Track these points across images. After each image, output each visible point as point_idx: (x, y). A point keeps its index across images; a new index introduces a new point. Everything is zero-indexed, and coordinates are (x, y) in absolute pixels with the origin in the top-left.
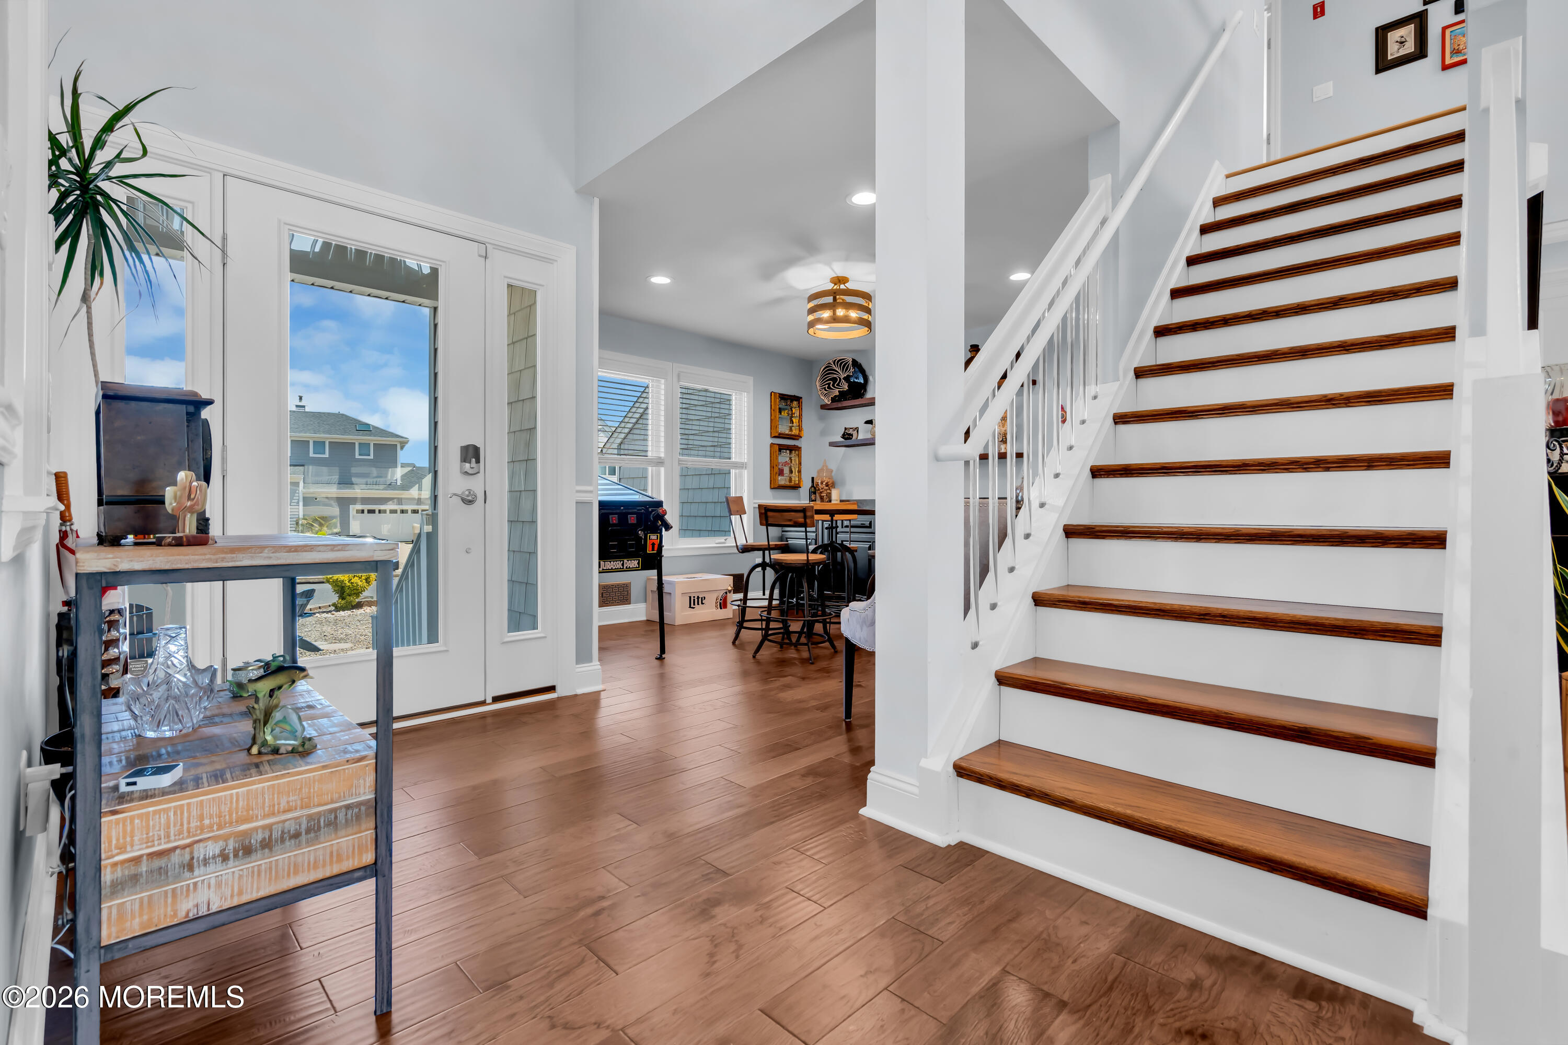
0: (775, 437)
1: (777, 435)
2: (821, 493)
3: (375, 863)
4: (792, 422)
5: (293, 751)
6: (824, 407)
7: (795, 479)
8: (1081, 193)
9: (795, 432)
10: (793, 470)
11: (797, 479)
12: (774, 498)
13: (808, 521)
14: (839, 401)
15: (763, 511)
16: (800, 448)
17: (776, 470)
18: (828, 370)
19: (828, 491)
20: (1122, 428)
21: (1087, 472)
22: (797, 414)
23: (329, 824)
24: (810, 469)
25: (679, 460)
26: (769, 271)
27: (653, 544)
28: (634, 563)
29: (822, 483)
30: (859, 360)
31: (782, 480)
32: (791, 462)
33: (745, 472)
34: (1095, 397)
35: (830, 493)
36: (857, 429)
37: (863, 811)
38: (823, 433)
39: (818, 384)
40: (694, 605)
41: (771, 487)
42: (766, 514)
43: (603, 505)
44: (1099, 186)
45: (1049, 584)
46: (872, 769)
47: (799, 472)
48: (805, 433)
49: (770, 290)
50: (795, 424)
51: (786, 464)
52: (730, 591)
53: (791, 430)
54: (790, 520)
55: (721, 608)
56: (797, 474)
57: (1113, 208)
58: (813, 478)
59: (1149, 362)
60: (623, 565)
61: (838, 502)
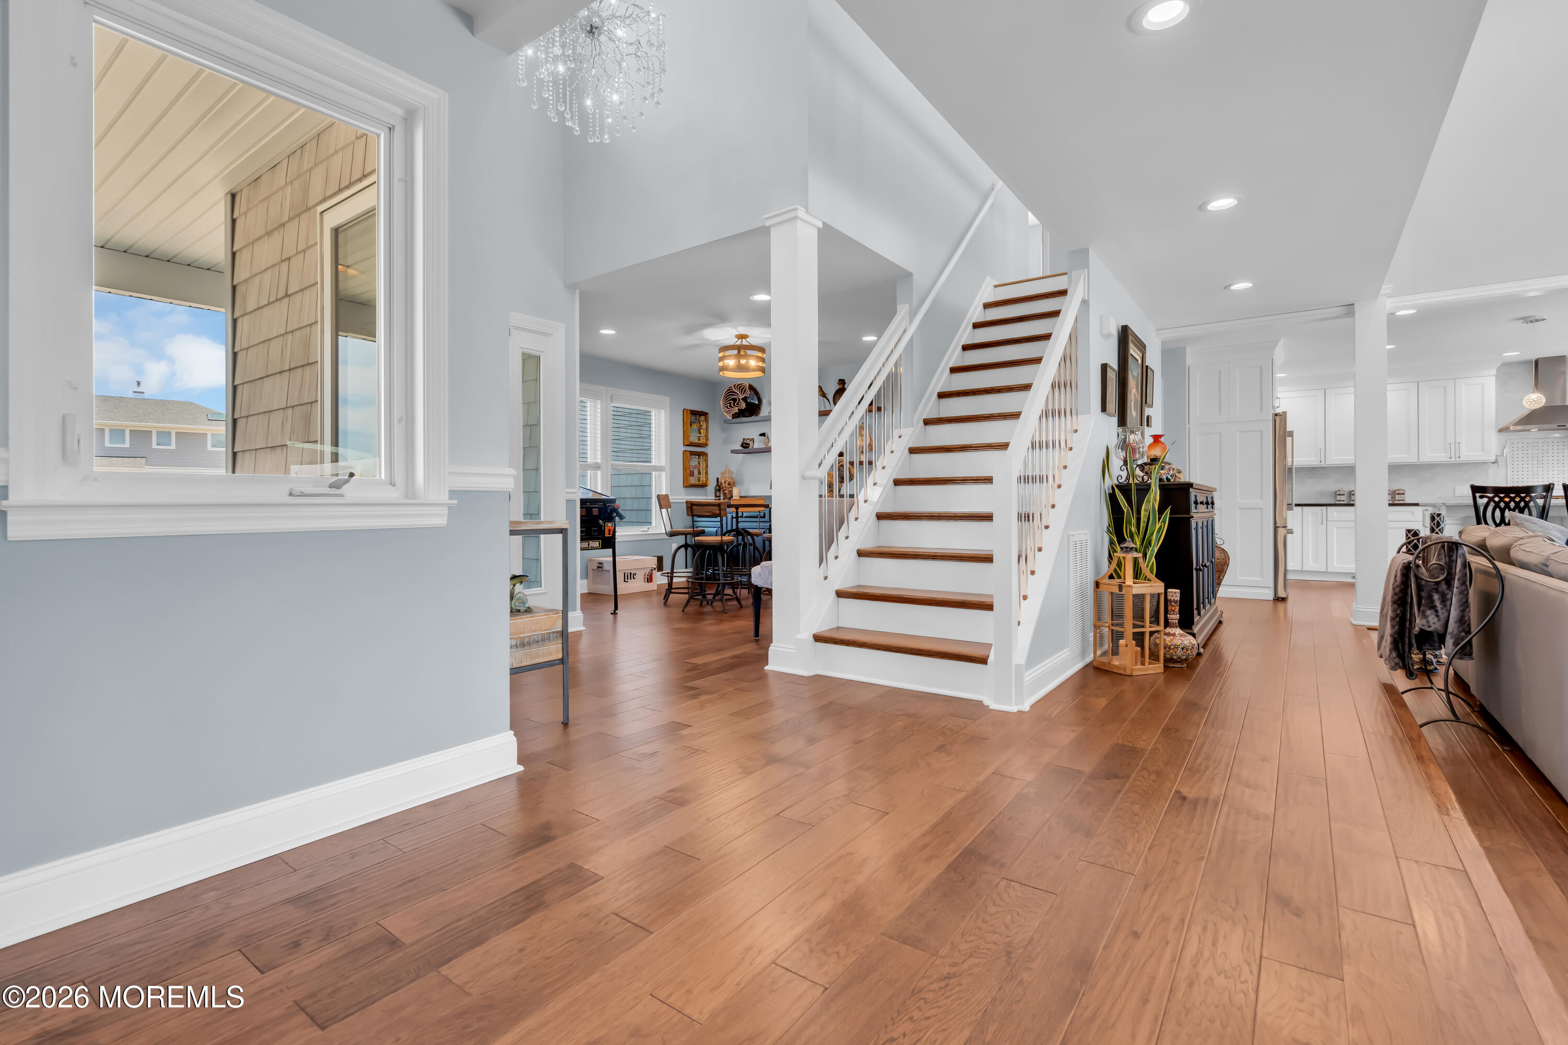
0: (687, 445)
1: (688, 444)
2: (724, 490)
3: (562, 658)
4: (700, 433)
5: (524, 611)
6: (726, 422)
7: (703, 479)
8: (893, 313)
9: (702, 441)
10: (701, 472)
11: (705, 479)
12: (687, 495)
13: (722, 512)
14: (738, 417)
15: (690, 506)
16: (707, 454)
17: (688, 472)
18: (730, 392)
19: (730, 489)
20: (914, 456)
21: (891, 482)
22: (704, 427)
23: (547, 639)
24: (714, 472)
25: (612, 465)
26: (691, 330)
27: (609, 530)
28: (596, 544)
29: (725, 482)
30: (755, 385)
31: (693, 480)
32: (700, 465)
33: (663, 475)
34: (900, 437)
35: (732, 491)
36: (753, 440)
37: (766, 668)
38: (726, 442)
39: (721, 403)
40: (628, 579)
41: (684, 486)
42: (691, 507)
43: (583, 502)
44: (903, 310)
45: (868, 545)
46: (771, 644)
47: (707, 473)
48: (710, 442)
49: (691, 340)
50: (702, 435)
51: (695, 467)
52: (655, 569)
53: (699, 439)
54: (709, 512)
55: (648, 582)
56: (705, 475)
57: (910, 324)
58: (718, 479)
59: (934, 415)
60: (589, 545)
61: (738, 498)
